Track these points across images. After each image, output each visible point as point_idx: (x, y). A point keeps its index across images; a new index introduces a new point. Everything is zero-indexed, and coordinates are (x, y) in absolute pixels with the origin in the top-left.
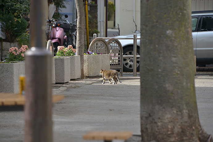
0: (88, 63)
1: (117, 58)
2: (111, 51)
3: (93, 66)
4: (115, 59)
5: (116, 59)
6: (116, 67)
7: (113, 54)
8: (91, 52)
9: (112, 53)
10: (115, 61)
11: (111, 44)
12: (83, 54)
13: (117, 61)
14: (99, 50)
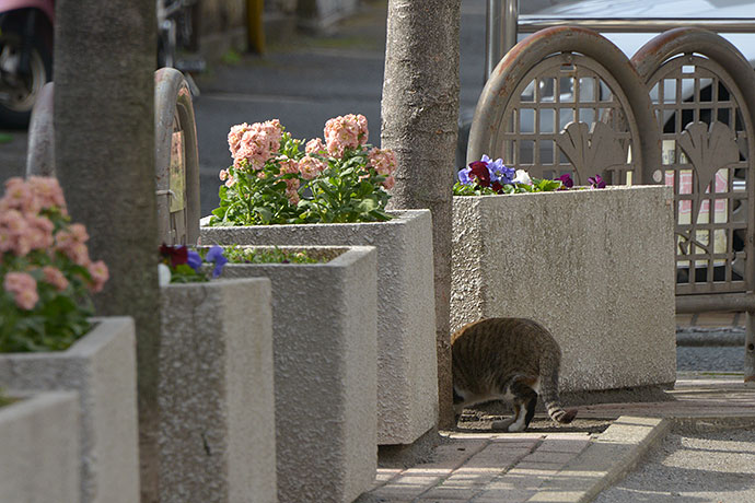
0: (483, 274)
1: (721, 216)
2: (668, 146)
3: (532, 298)
4: (703, 218)
5: (711, 226)
6: (710, 300)
7: (686, 176)
8: (499, 163)
9: (676, 167)
10: (701, 237)
11: (670, 84)
12: (442, 192)
13: (721, 243)
14: (567, 147)
